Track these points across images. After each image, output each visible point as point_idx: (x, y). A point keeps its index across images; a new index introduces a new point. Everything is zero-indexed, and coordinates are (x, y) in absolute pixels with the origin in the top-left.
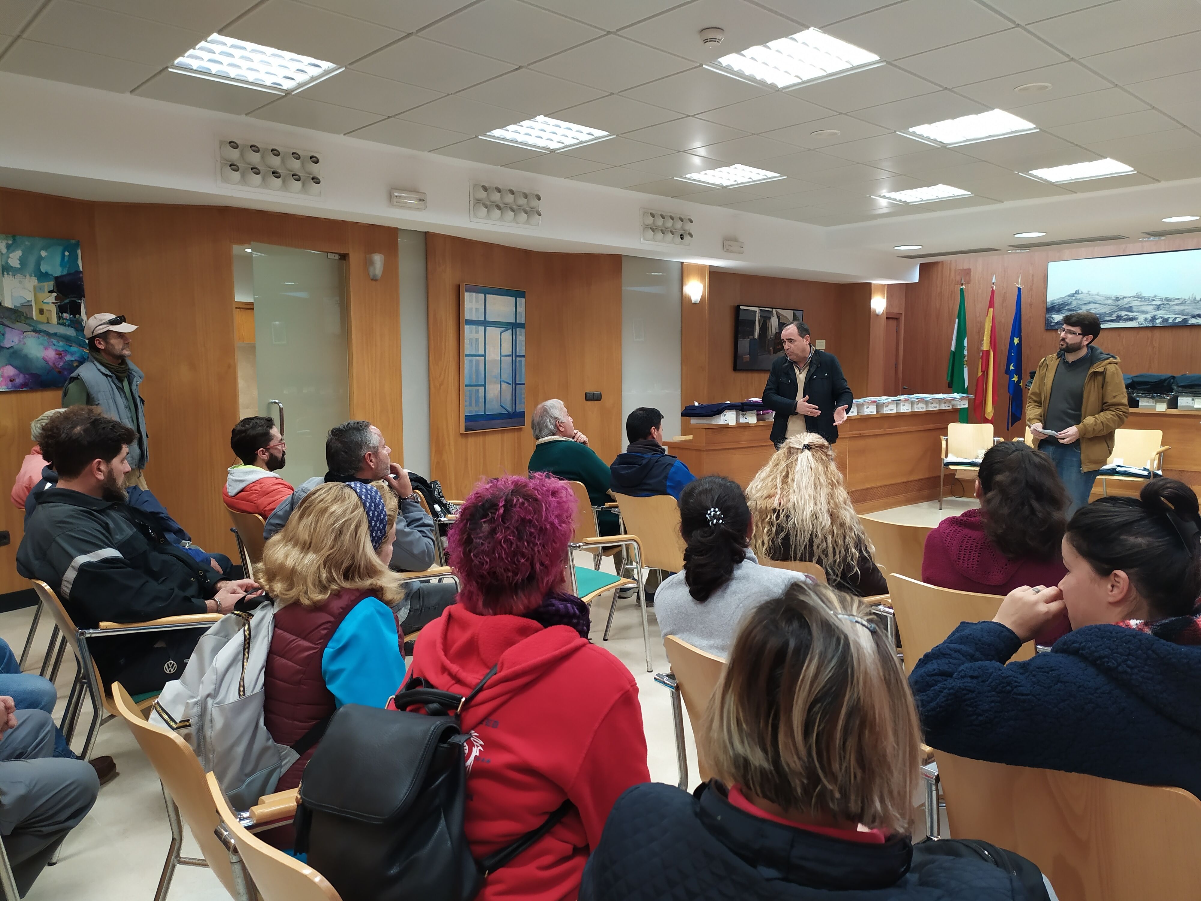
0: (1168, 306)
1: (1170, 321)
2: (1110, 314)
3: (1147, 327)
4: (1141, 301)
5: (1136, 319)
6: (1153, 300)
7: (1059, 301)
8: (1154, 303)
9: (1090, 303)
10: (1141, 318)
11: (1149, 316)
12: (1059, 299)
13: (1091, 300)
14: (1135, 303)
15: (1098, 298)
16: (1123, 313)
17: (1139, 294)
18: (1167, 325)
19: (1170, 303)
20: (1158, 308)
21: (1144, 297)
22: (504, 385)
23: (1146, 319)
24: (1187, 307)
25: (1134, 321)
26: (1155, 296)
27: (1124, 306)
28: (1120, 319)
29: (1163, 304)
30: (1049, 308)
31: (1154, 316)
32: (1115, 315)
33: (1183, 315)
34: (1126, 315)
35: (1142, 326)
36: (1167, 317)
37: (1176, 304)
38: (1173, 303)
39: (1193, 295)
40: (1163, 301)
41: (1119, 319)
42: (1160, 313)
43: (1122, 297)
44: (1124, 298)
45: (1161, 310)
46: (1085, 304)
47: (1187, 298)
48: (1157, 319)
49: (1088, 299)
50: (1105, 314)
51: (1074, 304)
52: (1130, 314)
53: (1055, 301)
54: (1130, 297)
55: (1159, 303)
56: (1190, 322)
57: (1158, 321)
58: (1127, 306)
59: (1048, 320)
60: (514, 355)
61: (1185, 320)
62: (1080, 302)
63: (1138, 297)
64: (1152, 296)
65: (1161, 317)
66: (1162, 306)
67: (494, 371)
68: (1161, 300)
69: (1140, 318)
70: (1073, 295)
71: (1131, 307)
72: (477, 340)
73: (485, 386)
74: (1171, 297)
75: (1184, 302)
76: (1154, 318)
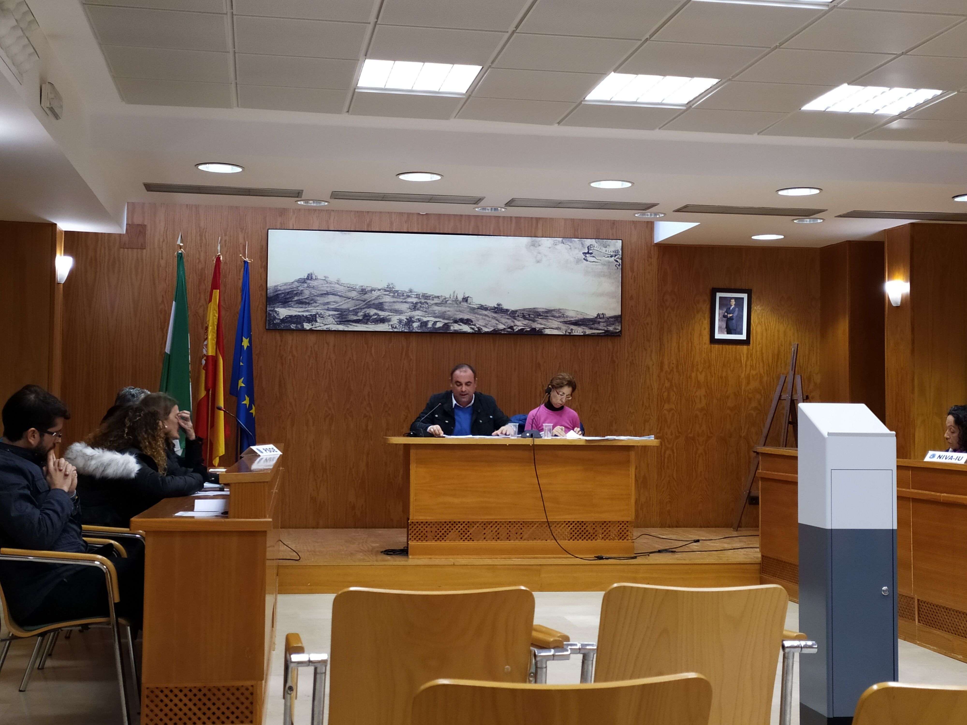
0: (427, 306)
1: (430, 325)
2: (355, 312)
3: (402, 332)
4: (393, 297)
5: (389, 320)
6: (408, 296)
7: (285, 287)
8: (409, 300)
9: (327, 294)
10: (395, 320)
11: (404, 318)
12: (286, 284)
13: (328, 289)
14: (387, 299)
15: (339, 288)
16: (372, 311)
17: (391, 286)
18: (426, 330)
19: (428, 301)
20: (415, 307)
21: (397, 291)
23: (400, 321)
24: (448, 309)
25: (386, 324)
26: (411, 291)
27: (373, 302)
28: (368, 320)
29: (421, 303)
30: (271, 297)
31: (410, 318)
32: (361, 313)
33: (444, 319)
34: (376, 314)
35: (396, 330)
36: (425, 319)
37: (436, 304)
38: (432, 302)
39: (454, 292)
40: (419, 298)
41: (366, 319)
42: (417, 314)
43: (369, 289)
44: (372, 290)
45: (418, 309)
46: (322, 295)
47: (448, 296)
48: (414, 322)
49: (325, 289)
50: (348, 310)
51: (307, 293)
52: (381, 313)
53: (279, 288)
54: (379, 290)
55: (415, 300)
56: (452, 328)
57: (415, 325)
58: (377, 302)
59: (271, 314)
61: (446, 326)
62: (314, 292)
63: (390, 290)
64: (407, 290)
65: (419, 320)
66: (420, 304)
68: (418, 296)
69: (393, 319)
70: (303, 281)
71: (381, 304)
74: (430, 293)
75: (444, 302)
76: (410, 321)
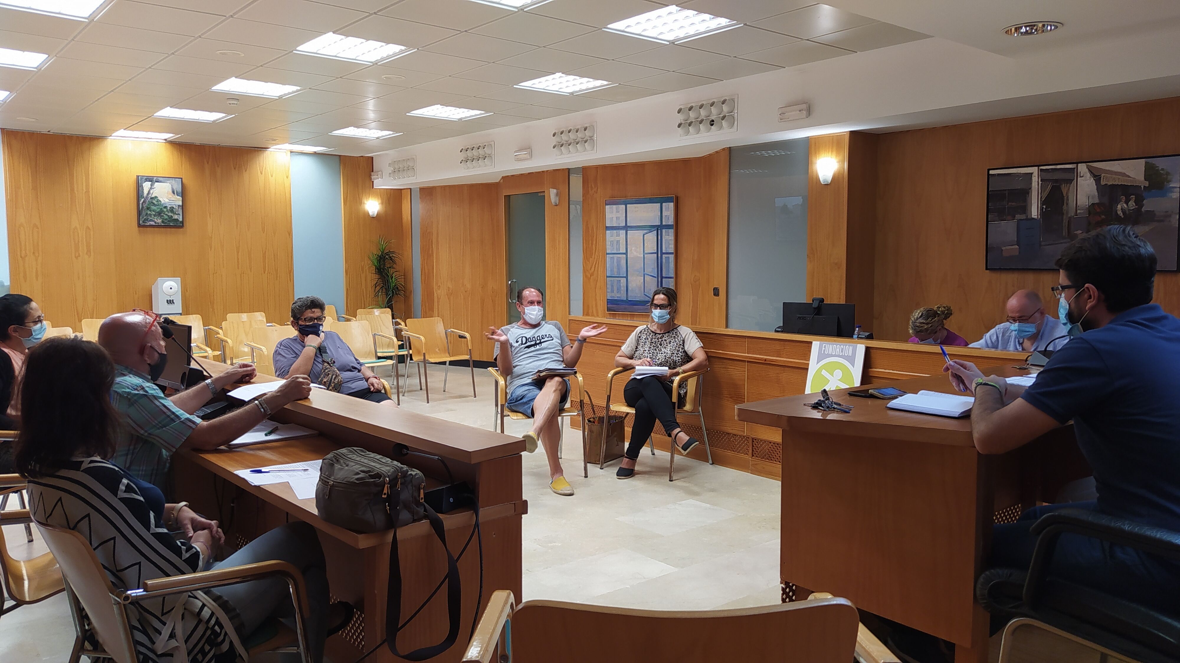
22: (648, 278)
60: (659, 252)
67: (635, 265)
72: (618, 242)
73: (627, 277)
